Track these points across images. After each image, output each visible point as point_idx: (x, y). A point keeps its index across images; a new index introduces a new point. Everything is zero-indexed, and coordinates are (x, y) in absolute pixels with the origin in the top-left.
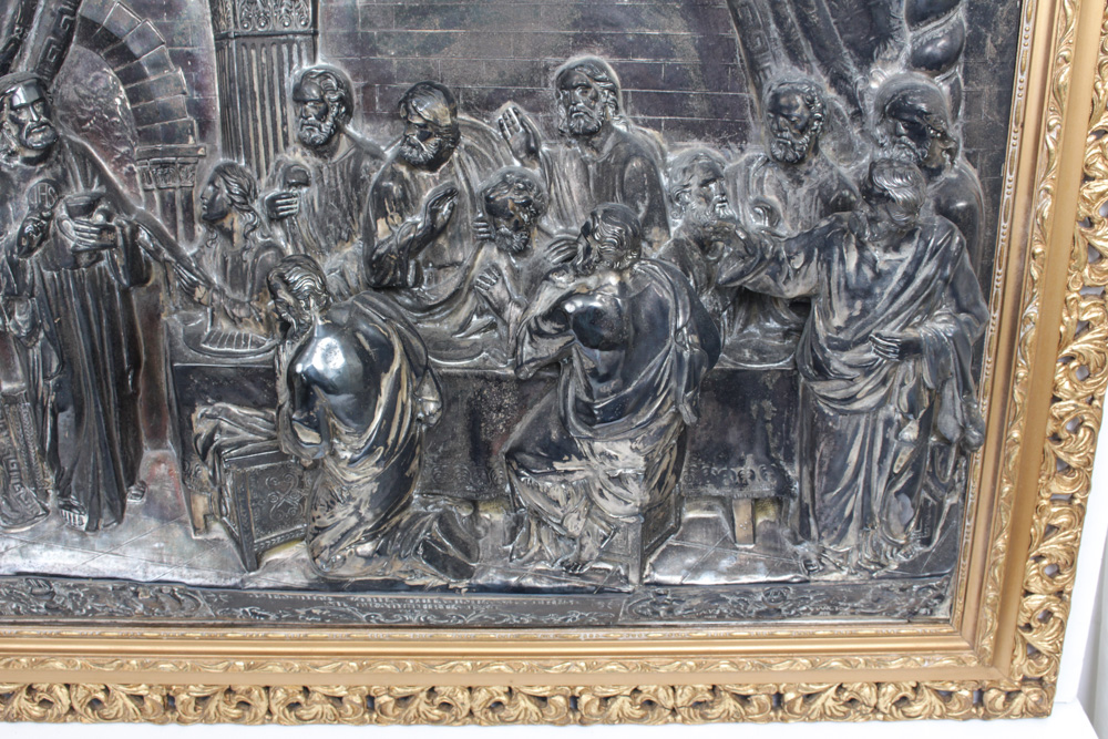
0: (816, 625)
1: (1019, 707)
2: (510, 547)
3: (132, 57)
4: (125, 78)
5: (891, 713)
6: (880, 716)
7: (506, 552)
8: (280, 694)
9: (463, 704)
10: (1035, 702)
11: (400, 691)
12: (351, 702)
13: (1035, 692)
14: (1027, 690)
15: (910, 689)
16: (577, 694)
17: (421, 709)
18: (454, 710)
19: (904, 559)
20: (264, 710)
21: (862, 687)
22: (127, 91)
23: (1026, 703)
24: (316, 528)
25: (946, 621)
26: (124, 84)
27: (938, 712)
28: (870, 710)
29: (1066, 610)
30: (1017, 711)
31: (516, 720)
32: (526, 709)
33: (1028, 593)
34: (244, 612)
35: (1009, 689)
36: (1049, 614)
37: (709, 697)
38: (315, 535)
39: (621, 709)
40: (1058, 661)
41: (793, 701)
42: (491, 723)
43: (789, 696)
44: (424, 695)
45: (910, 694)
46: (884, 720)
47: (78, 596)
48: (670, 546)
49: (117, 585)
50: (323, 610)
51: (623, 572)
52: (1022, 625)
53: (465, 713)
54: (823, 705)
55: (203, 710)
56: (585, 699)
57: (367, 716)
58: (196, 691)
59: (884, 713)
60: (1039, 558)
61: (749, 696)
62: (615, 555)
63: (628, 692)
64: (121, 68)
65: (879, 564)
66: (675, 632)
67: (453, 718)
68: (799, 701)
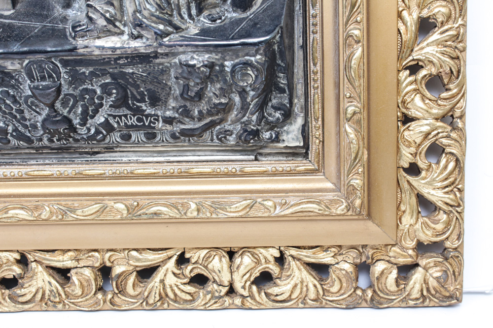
0: (137, 162)
1: (418, 287)
5: (252, 296)
6: (238, 301)
10: (437, 279)
13: (436, 265)
14: (423, 262)
15: (272, 260)
19: (208, 24)
21: (207, 258)
23: (425, 281)
25: (303, 152)
27: (312, 295)
28: (224, 290)
29: (462, 140)
30: (416, 294)
33: (407, 119)
35: (402, 261)
36: (435, 150)
37: (17, 270)
40: (460, 220)
41: (124, 276)
43: (117, 270)
45: (274, 269)
46: (243, 307)
52: (406, 165)
54: (162, 281)
59: (242, 296)
60: (414, 69)
61: (68, 270)
65: (170, 23)
68: (132, 278)
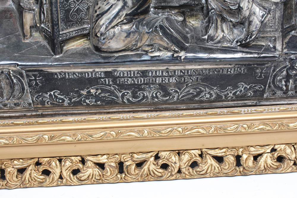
2: (206, 37)
7: (204, 39)
8: (68, 163)
9: (175, 163)
11: (139, 157)
12: (110, 166)
16: (240, 154)
17: (151, 169)
18: (170, 169)
20: (58, 175)
24: (98, 15)
31: (206, 173)
32: (212, 165)
34: (50, 95)
38: (97, 21)
39: (266, 162)
42: (192, 177)
44: (153, 158)
48: (293, 36)
50: (97, 89)
51: (271, 46)
53: (176, 170)
55: (22, 178)
56: (245, 156)
57: (119, 176)
58: (18, 164)
62: (267, 32)
63: (269, 151)
66: (293, 106)
67: (169, 174)
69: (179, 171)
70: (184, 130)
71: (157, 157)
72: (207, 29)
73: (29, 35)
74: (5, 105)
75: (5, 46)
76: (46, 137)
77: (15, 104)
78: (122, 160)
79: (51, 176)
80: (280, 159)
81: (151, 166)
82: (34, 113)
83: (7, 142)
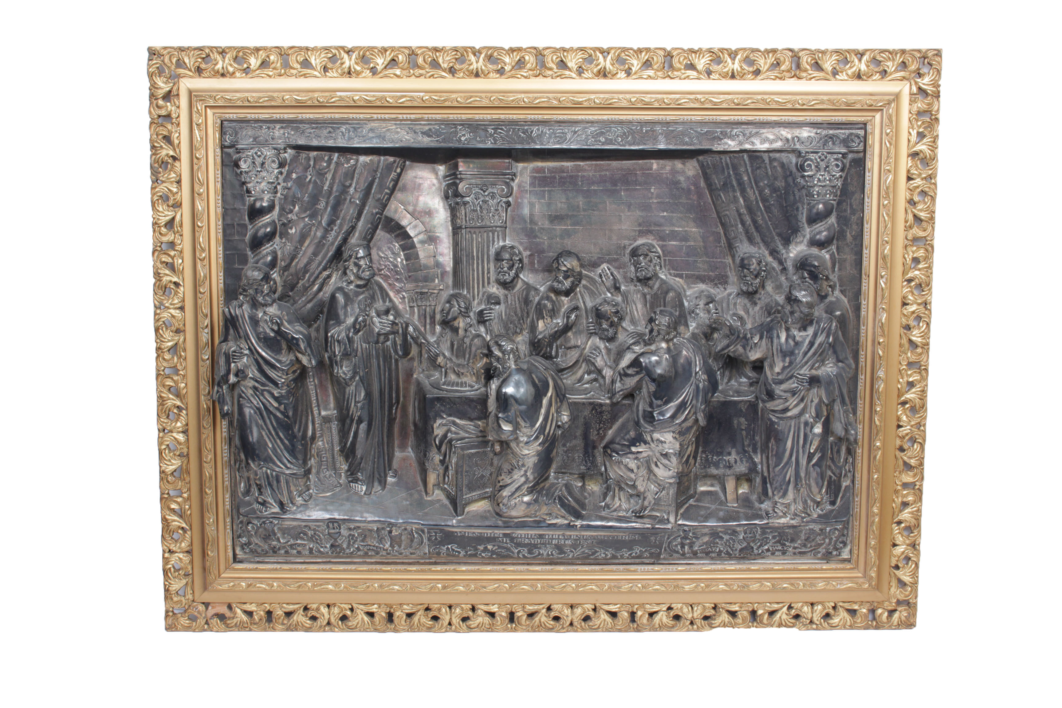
0: (774, 563)
1: (896, 620)
2: (603, 504)
3: (409, 237)
4: (403, 248)
5: (821, 624)
6: (814, 626)
7: (601, 506)
8: (458, 611)
9: (567, 616)
10: (905, 617)
11: (530, 608)
12: (501, 615)
13: (905, 610)
14: (899, 609)
15: (831, 608)
16: (635, 610)
17: (542, 620)
18: (561, 622)
19: (820, 512)
20: (447, 622)
21: (802, 606)
22: (404, 255)
23: (900, 618)
24: (501, 486)
25: (849, 561)
26: (403, 251)
27: (849, 623)
28: (808, 621)
29: (918, 554)
30: (895, 623)
31: (599, 627)
32: (605, 620)
33: (895, 545)
34: (448, 548)
35: (890, 608)
36: (908, 559)
37: (713, 612)
38: (500, 491)
39: (661, 620)
40: (916, 590)
41: (762, 615)
42: (583, 630)
43: (760, 612)
44: (544, 610)
45: (832, 612)
46: (817, 629)
47: (354, 535)
48: (691, 505)
49: (380, 526)
50: (494, 546)
51: (666, 517)
52: (893, 565)
53: (568, 623)
54: (780, 617)
55: (410, 622)
56: (639, 613)
57: (509, 626)
58: (408, 609)
59: (816, 624)
60: (899, 523)
61: (736, 612)
62: (662, 505)
63: (665, 609)
64: (402, 243)
65: (806, 513)
66: (692, 567)
67: (561, 627)
68: (766, 616)
69: (571, 624)
70: (577, 586)
71: (549, 609)
72: (605, 495)
73: (431, 493)
74: (401, 554)
75: (408, 503)
76: (440, 586)
77: (411, 554)
78: (514, 610)
79: (440, 622)
80: (677, 617)
81: (542, 617)
82: (427, 561)
83: (400, 589)
